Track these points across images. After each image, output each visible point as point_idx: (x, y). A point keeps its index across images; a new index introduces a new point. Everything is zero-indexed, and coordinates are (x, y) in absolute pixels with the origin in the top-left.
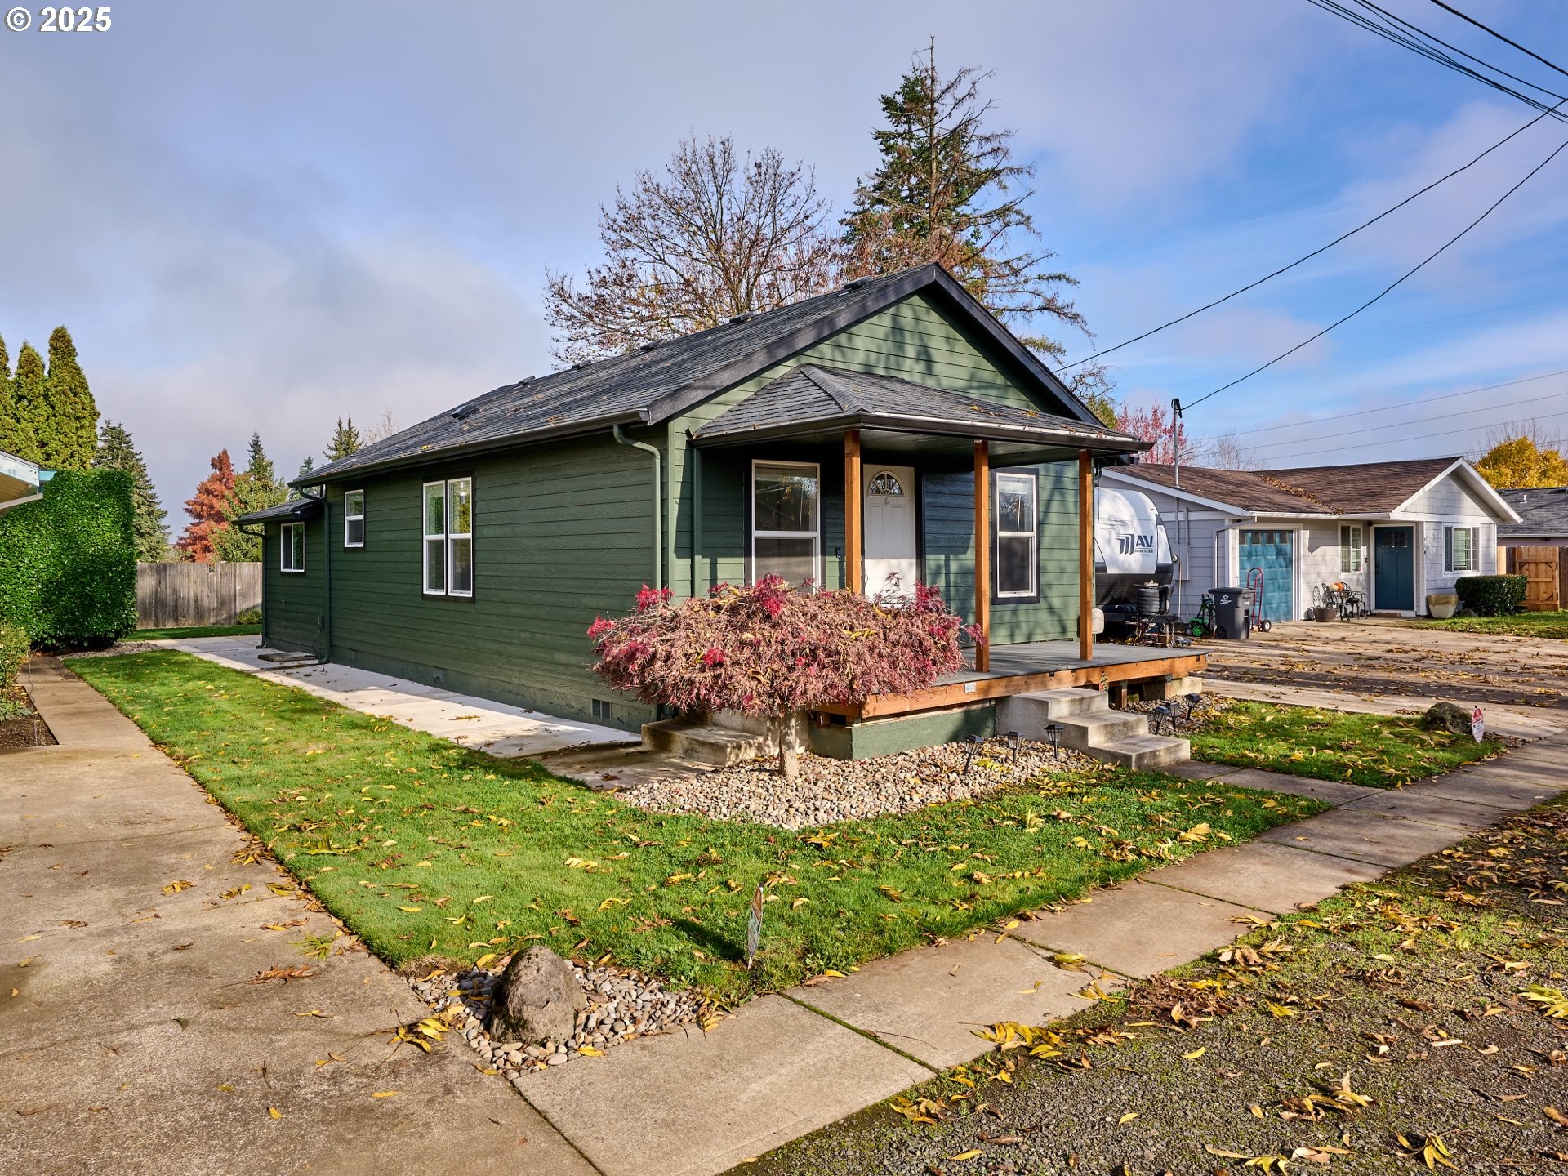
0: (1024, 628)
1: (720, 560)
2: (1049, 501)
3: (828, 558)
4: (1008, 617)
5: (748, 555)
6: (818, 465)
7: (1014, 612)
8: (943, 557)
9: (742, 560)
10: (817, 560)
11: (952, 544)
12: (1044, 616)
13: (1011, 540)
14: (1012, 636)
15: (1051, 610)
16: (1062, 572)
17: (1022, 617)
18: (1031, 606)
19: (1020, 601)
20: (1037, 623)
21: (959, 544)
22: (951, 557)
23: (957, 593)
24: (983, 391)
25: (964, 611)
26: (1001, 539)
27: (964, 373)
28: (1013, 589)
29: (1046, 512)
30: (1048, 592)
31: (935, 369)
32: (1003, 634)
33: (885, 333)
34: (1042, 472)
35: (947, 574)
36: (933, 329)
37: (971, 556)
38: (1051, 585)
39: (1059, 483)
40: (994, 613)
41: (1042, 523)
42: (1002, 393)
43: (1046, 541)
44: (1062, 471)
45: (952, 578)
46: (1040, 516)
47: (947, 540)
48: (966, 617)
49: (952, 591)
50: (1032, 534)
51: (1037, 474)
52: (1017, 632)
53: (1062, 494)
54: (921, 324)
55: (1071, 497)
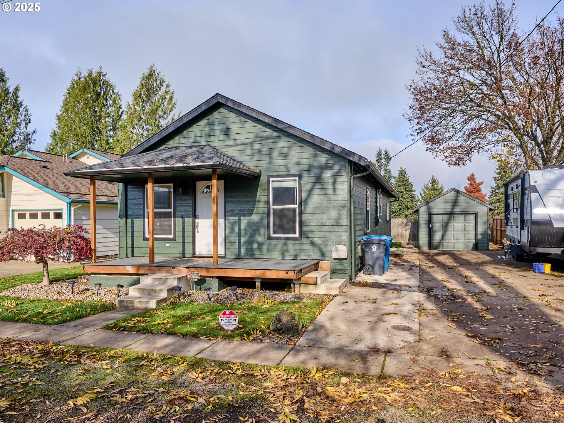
0: (292, 252)
1: (134, 220)
2: (311, 190)
3: (177, 219)
4: (280, 246)
5: (144, 218)
6: (172, 184)
7: (286, 244)
8: (237, 218)
9: (142, 219)
10: (173, 219)
11: (242, 212)
13: (282, 210)
14: (283, 255)
15: (313, 244)
16: (322, 225)
17: (291, 247)
18: (297, 242)
19: (288, 239)
20: (302, 250)
21: (246, 212)
22: (242, 218)
23: (246, 234)
24: (264, 141)
25: (250, 242)
26: (274, 209)
27: (252, 136)
28: (284, 233)
29: (309, 195)
30: (310, 235)
31: (232, 137)
32: (276, 254)
33: (205, 127)
34: (305, 175)
35: (239, 226)
36: (231, 120)
37: (255, 218)
38: (312, 232)
39: (319, 179)
40: (269, 243)
41: (306, 201)
42: (277, 140)
43: (309, 210)
44: (321, 173)
45: (242, 227)
46: (303, 197)
47: (239, 210)
48: (252, 245)
49: (243, 233)
50: (296, 206)
51: (300, 176)
52: (286, 254)
53: (322, 185)
54: (224, 119)
55: (330, 186)
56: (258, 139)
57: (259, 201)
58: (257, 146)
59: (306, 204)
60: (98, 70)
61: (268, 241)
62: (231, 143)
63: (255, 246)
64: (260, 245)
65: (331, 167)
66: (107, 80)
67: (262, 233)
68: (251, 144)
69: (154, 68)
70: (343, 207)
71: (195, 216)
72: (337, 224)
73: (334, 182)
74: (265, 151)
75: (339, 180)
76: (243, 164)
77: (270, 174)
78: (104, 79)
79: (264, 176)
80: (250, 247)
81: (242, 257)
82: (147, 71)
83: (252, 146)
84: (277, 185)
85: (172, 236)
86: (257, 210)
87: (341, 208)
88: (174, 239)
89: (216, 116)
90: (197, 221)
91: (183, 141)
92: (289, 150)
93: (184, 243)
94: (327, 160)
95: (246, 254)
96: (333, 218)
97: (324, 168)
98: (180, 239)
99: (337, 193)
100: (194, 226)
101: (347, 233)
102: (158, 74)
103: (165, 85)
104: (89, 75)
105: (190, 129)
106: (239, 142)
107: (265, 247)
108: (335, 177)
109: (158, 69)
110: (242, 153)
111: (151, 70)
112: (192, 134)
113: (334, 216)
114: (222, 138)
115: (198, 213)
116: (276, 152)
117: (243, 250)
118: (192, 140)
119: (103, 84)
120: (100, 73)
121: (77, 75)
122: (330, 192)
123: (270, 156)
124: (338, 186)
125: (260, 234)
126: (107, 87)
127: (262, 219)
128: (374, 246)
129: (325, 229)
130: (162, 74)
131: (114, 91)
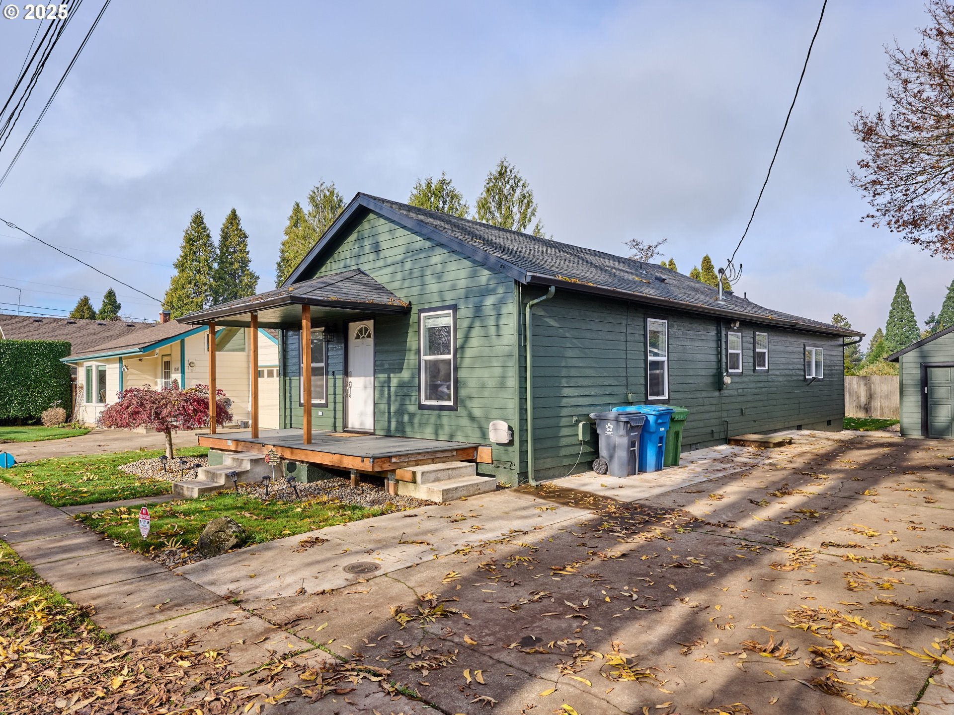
0: (447, 429)
1: (292, 378)
2: (470, 328)
3: (329, 377)
4: (433, 420)
5: (300, 376)
6: (324, 329)
7: (439, 416)
8: (386, 376)
9: (298, 378)
10: (325, 377)
11: (392, 367)
12: (465, 422)
13: (436, 362)
14: (437, 434)
15: (471, 417)
16: (483, 386)
17: (445, 421)
18: (452, 413)
19: (442, 408)
20: (458, 427)
21: (396, 367)
22: (392, 375)
23: (396, 398)
24: (415, 257)
25: (401, 412)
26: (426, 361)
27: (402, 250)
28: (437, 399)
29: (467, 338)
30: (468, 403)
31: (382, 255)
32: (429, 432)
33: (354, 244)
34: (461, 305)
35: (389, 387)
36: (381, 229)
37: (406, 374)
38: (470, 397)
39: (478, 313)
40: (422, 414)
41: (463, 348)
42: (430, 254)
43: (467, 362)
44: (481, 302)
45: (392, 389)
46: (460, 342)
47: (389, 364)
48: (402, 416)
49: (393, 398)
50: (450, 356)
51: (455, 308)
52: (440, 432)
53: (482, 321)
54: (374, 230)
55: (491, 322)
56: (409, 254)
57: (410, 350)
58: (408, 265)
59: (463, 353)
60: (440, 177)
61: (420, 412)
62: (381, 263)
63: (406, 418)
64: (412, 416)
65: (493, 292)
66: (452, 189)
67: (413, 398)
68: (402, 262)
69: (505, 164)
70: (510, 356)
71: (346, 373)
72: (502, 386)
73: (498, 316)
74: (416, 273)
75: (504, 310)
76: (392, 294)
77: (422, 307)
78: (448, 188)
79: (414, 310)
80: (400, 420)
81: (392, 434)
82: (495, 170)
83: (402, 266)
84: (431, 323)
85: (323, 402)
86: (408, 364)
87: (506, 358)
88: (326, 405)
89: (365, 225)
90: (350, 379)
91: (334, 266)
92: (444, 267)
93: (335, 411)
94: (489, 280)
95: (397, 430)
96: (497, 375)
97: (485, 292)
98: (331, 406)
99: (502, 333)
100: (346, 385)
101: (513, 400)
102: (511, 171)
103: (521, 184)
104: (428, 186)
105: (340, 249)
106: (389, 261)
107: (416, 420)
108: (497, 306)
109: (510, 164)
110: (393, 277)
111: (502, 168)
112: (342, 256)
113: (498, 371)
114: (372, 257)
115: (351, 369)
116: (428, 272)
117: (393, 425)
118: (342, 264)
119: (447, 195)
120: (443, 182)
121: (416, 188)
122: (492, 330)
123: (422, 279)
124: (503, 321)
125: (410, 400)
126: (452, 198)
127: (413, 377)
128: (609, 424)
129: (486, 393)
130: (516, 170)
131: (461, 202)
